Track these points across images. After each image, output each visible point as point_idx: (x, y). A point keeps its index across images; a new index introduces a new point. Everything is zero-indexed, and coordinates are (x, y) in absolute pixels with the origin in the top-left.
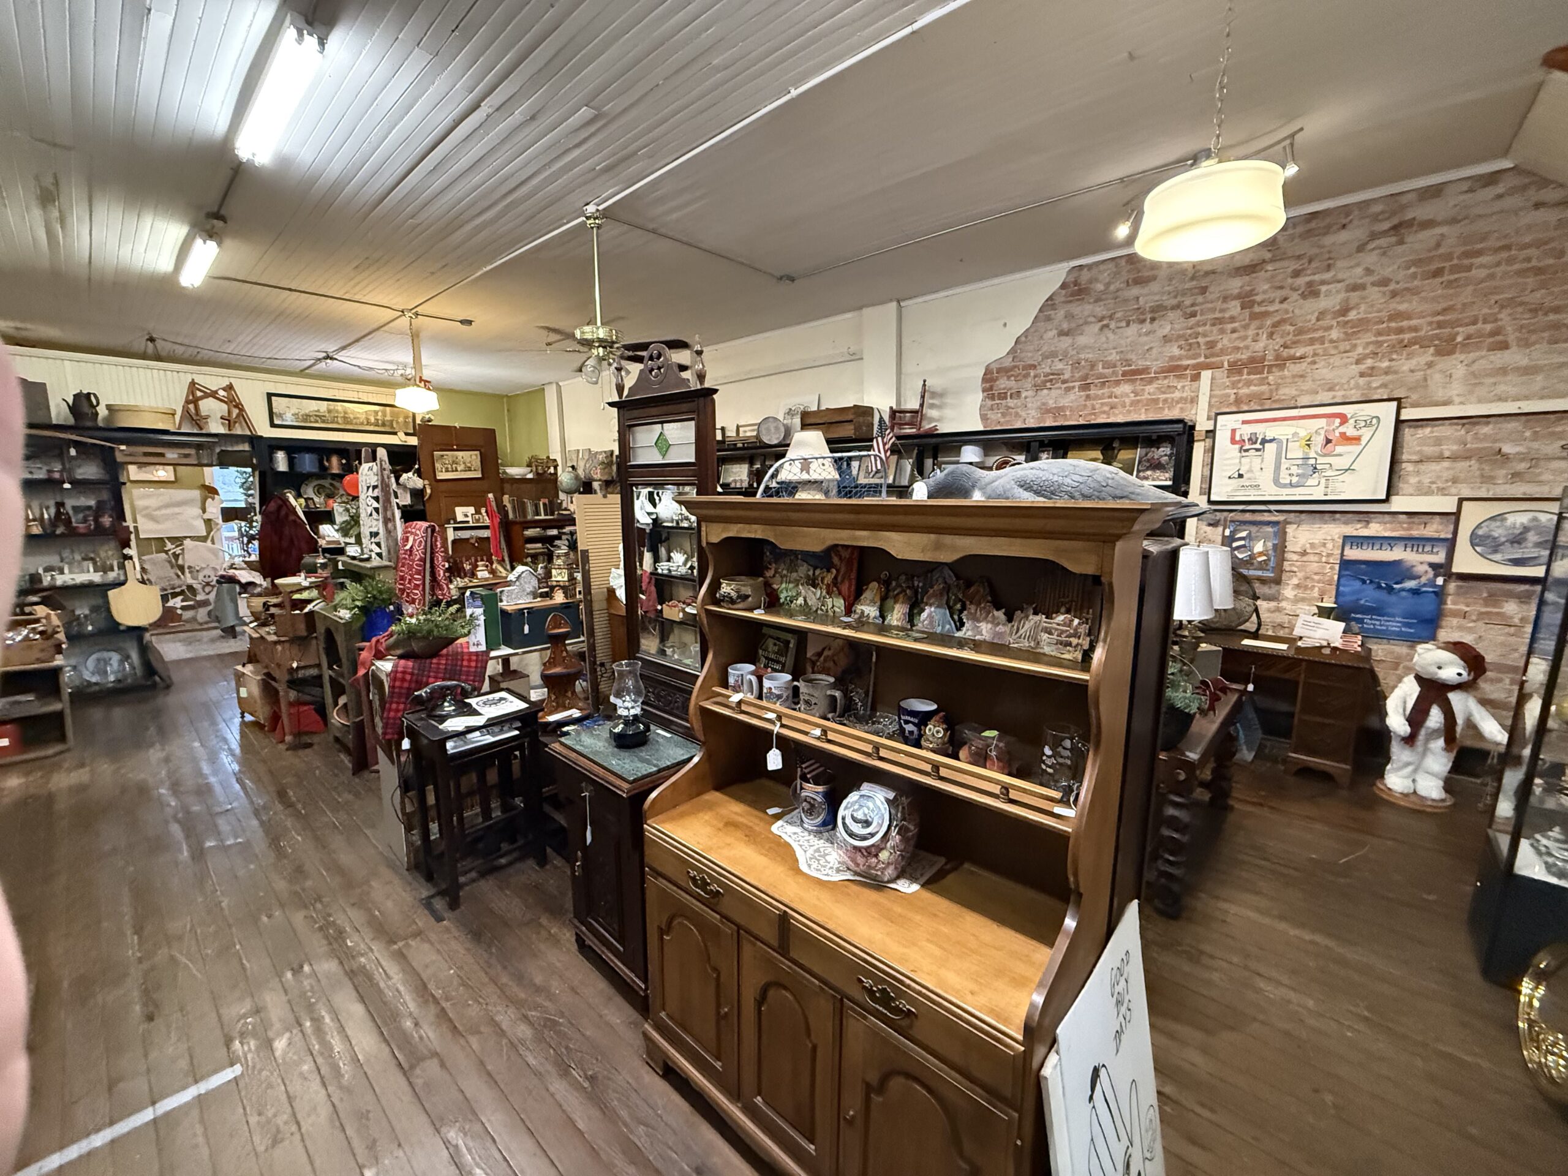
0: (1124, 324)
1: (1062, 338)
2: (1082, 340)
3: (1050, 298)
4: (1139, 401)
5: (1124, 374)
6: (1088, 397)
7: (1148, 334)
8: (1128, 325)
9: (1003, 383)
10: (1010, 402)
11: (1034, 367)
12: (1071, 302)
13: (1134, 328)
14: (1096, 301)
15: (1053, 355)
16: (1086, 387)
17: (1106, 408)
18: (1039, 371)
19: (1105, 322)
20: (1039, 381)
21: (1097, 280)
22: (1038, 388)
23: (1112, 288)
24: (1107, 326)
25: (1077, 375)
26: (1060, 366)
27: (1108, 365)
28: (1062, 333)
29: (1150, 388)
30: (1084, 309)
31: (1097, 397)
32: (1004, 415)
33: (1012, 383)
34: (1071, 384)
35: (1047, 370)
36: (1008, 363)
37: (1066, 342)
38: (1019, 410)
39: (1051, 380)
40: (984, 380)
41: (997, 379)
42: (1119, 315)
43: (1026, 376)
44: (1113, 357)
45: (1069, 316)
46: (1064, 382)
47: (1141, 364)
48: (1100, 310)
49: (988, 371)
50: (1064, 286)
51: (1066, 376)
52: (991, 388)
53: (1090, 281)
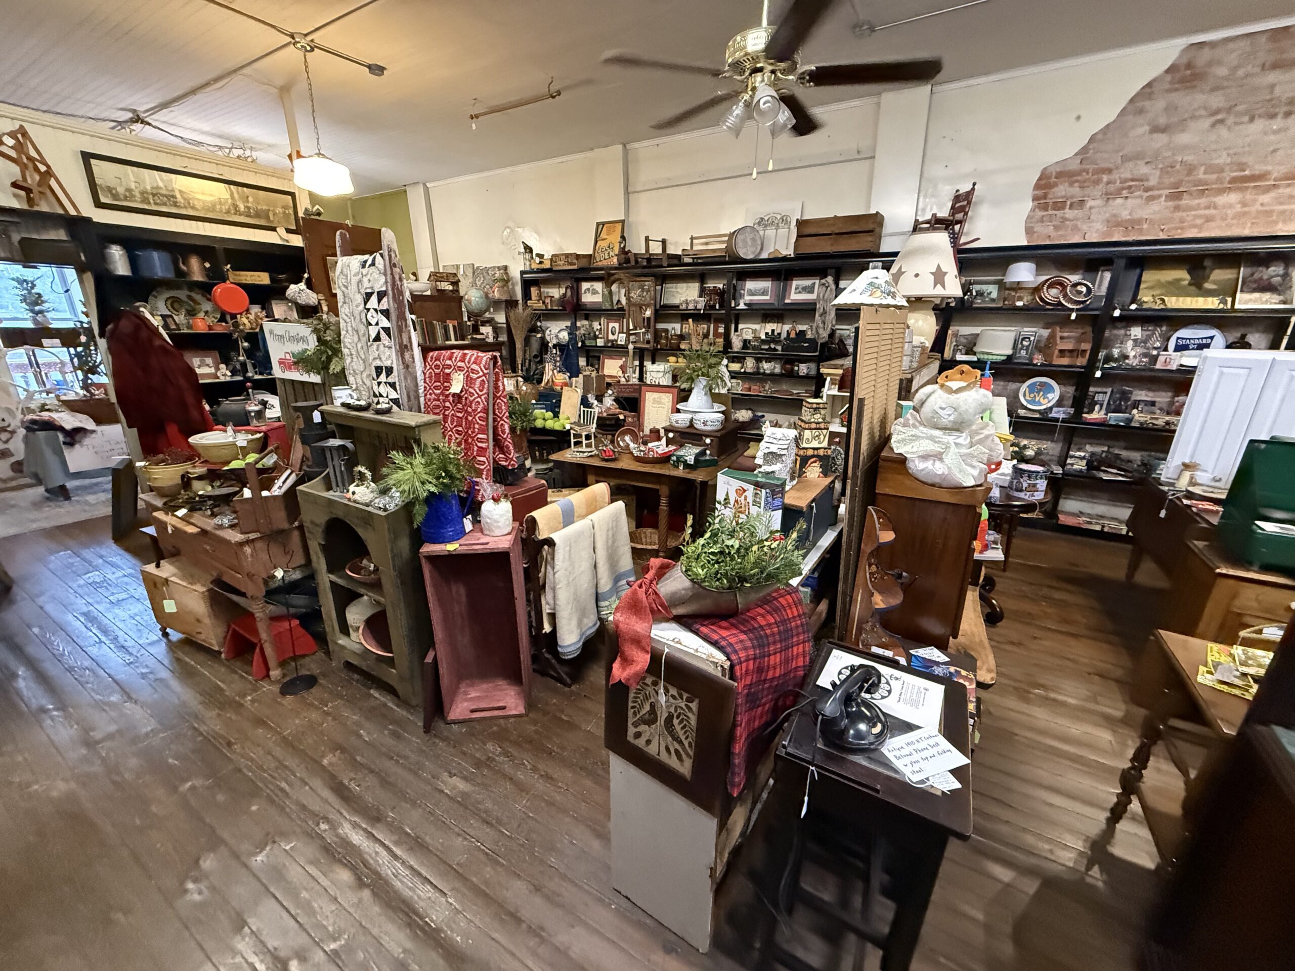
0: (1246, 119)
1: (1155, 136)
2: (1183, 138)
3: (1149, 85)
4: (1245, 214)
5: (1234, 180)
6: (1177, 208)
7: (1278, 131)
8: (1252, 119)
9: (1062, 190)
10: (1069, 213)
11: (1109, 171)
12: (1176, 90)
13: (1260, 124)
14: (1214, 89)
15: (1138, 156)
16: (1176, 196)
17: (1199, 222)
18: (1115, 176)
19: (1220, 117)
20: (1112, 188)
21: (1219, 63)
22: (1109, 196)
23: (1241, 73)
24: (1221, 121)
25: (1168, 181)
26: (1144, 170)
27: (1210, 169)
28: (1156, 129)
29: (1266, 198)
30: (1197, 99)
31: (1189, 208)
32: (1056, 228)
33: (1075, 191)
34: (1156, 193)
35: (1128, 175)
36: (1075, 166)
37: (1161, 139)
38: (1079, 223)
39: (1130, 187)
40: (1037, 186)
41: (1056, 185)
42: (1240, 108)
43: (1097, 182)
44: (1222, 159)
45: (1170, 109)
46: (1147, 190)
47: (1258, 169)
48: (1217, 101)
49: (1044, 176)
50: (1171, 70)
51: (1153, 182)
52: (1045, 196)
53: (1210, 64)
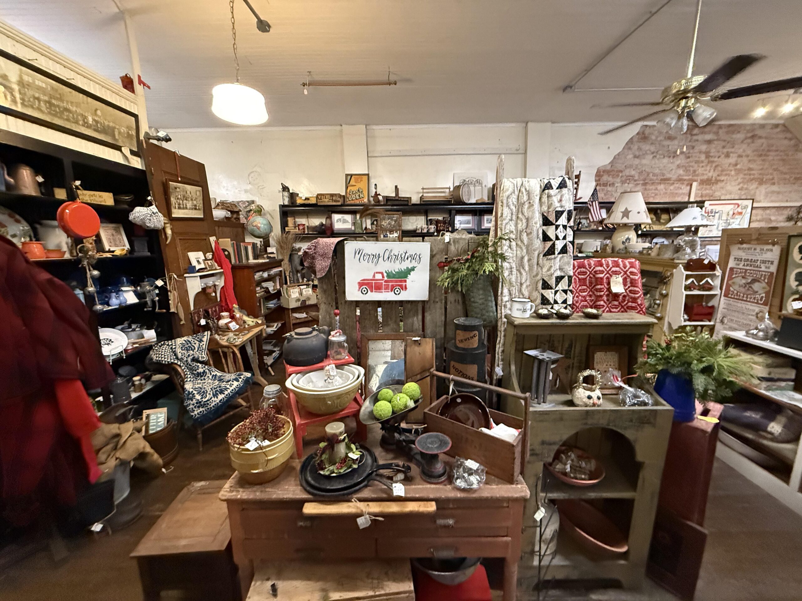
0: (662, 156)
1: (636, 159)
2: (644, 162)
3: (632, 138)
4: (666, 193)
5: (662, 180)
6: (646, 189)
7: (672, 163)
8: (664, 157)
9: (605, 178)
10: (609, 189)
11: (621, 171)
12: (640, 142)
13: (666, 160)
14: (652, 144)
15: (631, 166)
16: (645, 184)
17: (653, 195)
18: (624, 174)
19: (655, 154)
20: (623, 179)
21: (652, 134)
22: (623, 182)
23: (659, 139)
24: (655, 156)
25: (642, 178)
26: (633, 173)
27: (654, 175)
28: (635, 157)
29: (672, 188)
30: (646, 147)
31: (649, 190)
32: (605, 195)
33: (610, 179)
34: (638, 182)
35: (628, 174)
36: (609, 168)
37: (637, 161)
38: (613, 193)
39: (629, 179)
40: (596, 176)
41: (603, 176)
42: (660, 152)
43: (618, 176)
44: (657, 171)
45: (639, 149)
46: (635, 181)
47: (668, 176)
48: (653, 148)
49: (598, 171)
50: (638, 134)
51: (636, 178)
52: (599, 180)
53: (650, 134)
